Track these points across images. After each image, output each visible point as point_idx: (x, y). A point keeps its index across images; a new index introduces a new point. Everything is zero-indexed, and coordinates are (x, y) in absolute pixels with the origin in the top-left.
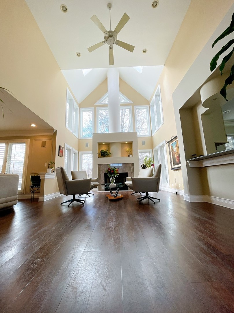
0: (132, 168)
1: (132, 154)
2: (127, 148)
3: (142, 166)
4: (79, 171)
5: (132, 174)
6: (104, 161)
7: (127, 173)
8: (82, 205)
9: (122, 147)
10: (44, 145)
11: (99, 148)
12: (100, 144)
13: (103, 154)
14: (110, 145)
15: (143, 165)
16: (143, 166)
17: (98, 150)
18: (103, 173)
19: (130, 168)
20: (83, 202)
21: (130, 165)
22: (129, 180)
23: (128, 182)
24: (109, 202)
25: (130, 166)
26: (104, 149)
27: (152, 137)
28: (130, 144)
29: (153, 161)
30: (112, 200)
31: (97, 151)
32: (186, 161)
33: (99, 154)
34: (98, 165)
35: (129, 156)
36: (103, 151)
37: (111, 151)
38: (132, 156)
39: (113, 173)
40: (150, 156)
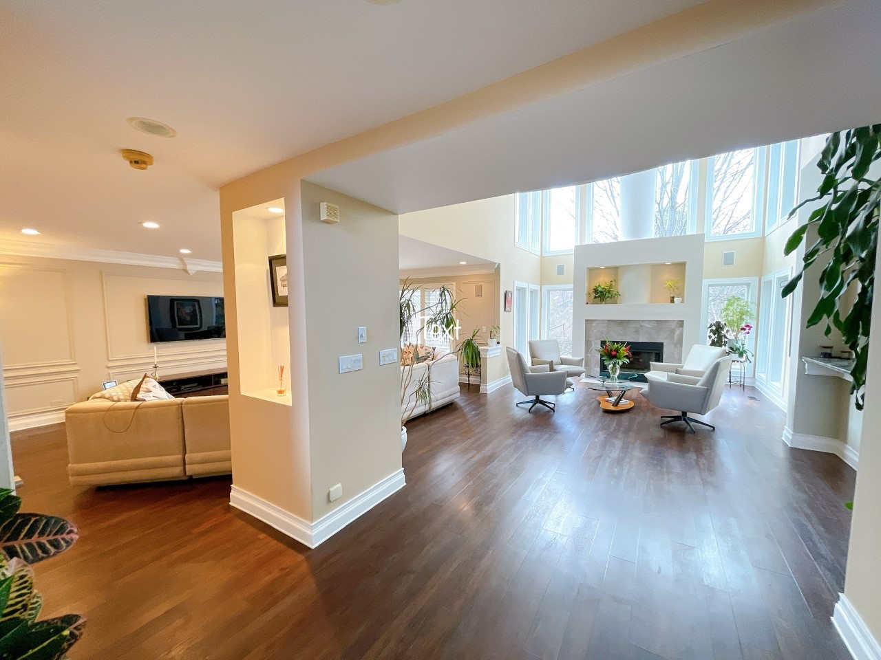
0: (677, 333)
1: (681, 295)
2: (668, 278)
3: (711, 326)
4: (542, 339)
5: (675, 348)
6: (605, 311)
7: (661, 345)
8: (549, 412)
9: (655, 275)
10: (479, 294)
11: (590, 280)
12: (593, 271)
13: (601, 296)
14: (619, 272)
15: (719, 323)
16: (714, 328)
17: (586, 284)
18: (597, 339)
19: (673, 331)
20: (552, 406)
21: (673, 325)
24: (600, 413)
25: (673, 327)
26: (602, 281)
27: (764, 238)
28: (682, 266)
29: (754, 313)
30: (607, 412)
31: (586, 288)
33: (589, 294)
34: (587, 321)
35: (672, 301)
36: (600, 289)
37: (621, 287)
38: (683, 302)
39: (615, 357)
40: (748, 297)
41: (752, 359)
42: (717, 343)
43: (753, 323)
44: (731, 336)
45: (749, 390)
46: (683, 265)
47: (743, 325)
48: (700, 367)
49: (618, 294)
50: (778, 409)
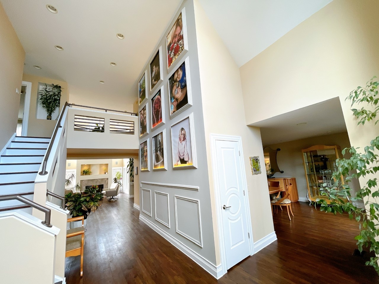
0: (107, 181)
1: (107, 172)
2: (104, 168)
5: (106, 185)
6: (86, 177)
7: (103, 185)
9: (100, 167)
11: (82, 168)
12: (83, 165)
13: (85, 173)
14: (91, 166)
15: (115, 178)
18: (84, 186)
19: (106, 181)
21: (106, 180)
22: (104, 190)
23: (104, 192)
26: (85, 168)
29: (122, 175)
32: (130, 182)
33: (81, 172)
34: (81, 180)
35: (105, 173)
36: (85, 171)
37: (91, 170)
38: (108, 174)
39: (95, 188)
40: (121, 172)
41: (122, 185)
42: (116, 182)
43: (122, 178)
44: (118, 181)
45: (122, 193)
46: (107, 164)
47: (120, 178)
48: (114, 188)
49: (91, 172)
50: (127, 194)
